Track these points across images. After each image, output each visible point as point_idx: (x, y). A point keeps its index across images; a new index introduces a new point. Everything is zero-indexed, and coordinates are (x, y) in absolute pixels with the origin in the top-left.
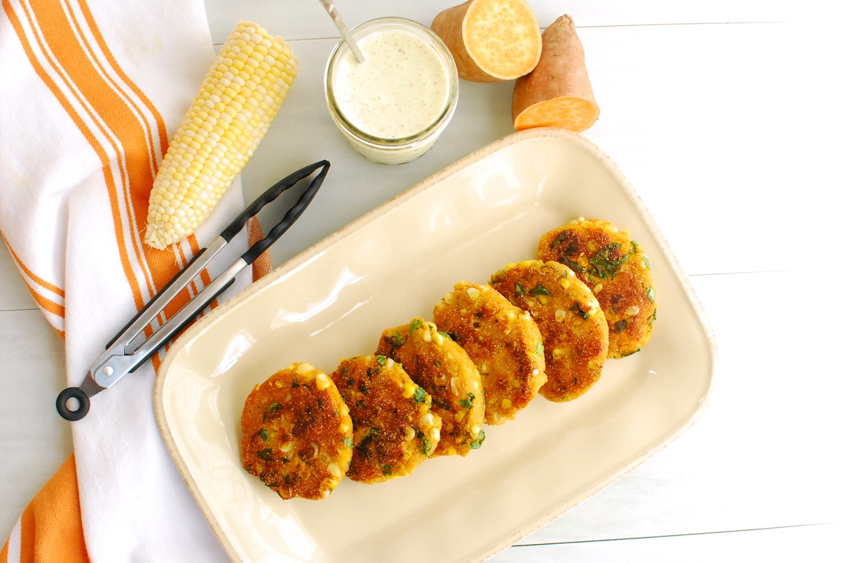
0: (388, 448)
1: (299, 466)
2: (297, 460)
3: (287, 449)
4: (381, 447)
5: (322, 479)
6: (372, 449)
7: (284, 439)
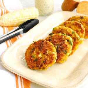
0: (63, 46)
1: (45, 57)
2: (44, 56)
3: (40, 55)
4: (61, 47)
5: (52, 56)
6: (59, 49)
7: (38, 53)
